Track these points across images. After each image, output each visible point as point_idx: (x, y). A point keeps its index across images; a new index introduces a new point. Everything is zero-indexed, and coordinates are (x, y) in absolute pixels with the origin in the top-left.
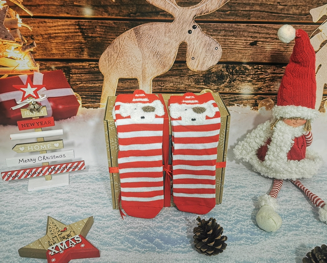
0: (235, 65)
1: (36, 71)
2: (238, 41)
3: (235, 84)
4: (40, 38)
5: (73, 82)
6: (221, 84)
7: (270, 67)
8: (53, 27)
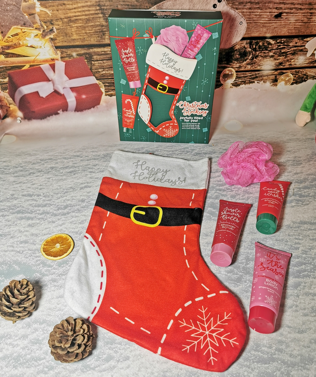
0: (258, 41)
1: (57, 60)
2: (263, 14)
3: (257, 60)
4: (60, 23)
5: (96, 69)
6: (243, 62)
7: (292, 40)
8: (73, 9)
